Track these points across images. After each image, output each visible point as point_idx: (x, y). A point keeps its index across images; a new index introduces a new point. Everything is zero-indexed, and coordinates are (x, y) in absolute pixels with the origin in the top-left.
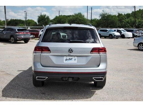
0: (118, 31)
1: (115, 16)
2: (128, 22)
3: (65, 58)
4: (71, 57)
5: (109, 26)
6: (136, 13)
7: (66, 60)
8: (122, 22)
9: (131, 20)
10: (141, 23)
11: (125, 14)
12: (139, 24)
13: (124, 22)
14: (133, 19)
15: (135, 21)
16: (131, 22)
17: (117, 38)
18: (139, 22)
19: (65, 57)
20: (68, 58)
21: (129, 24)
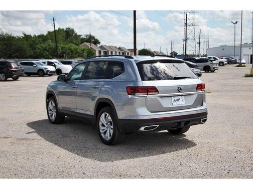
0: (50, 64)
1: (19, 38)
2: (45, 49)
3: (173, 99)
4: (178, 98)
5: (13, 56)
6: (56, 33)
7: (175, 101)
8: (35, 49)
9: (49, 45)
10: (66, 50)
11: (35, 36)
12: (64, 52)
13: (39, 49)
14: (53, 45)
15: (57, 47)
16: (50, 48)
17: (50, 75)
18: (63, 48)
19: (173, 97)
20: (176, 98)
21: (47, 51)
